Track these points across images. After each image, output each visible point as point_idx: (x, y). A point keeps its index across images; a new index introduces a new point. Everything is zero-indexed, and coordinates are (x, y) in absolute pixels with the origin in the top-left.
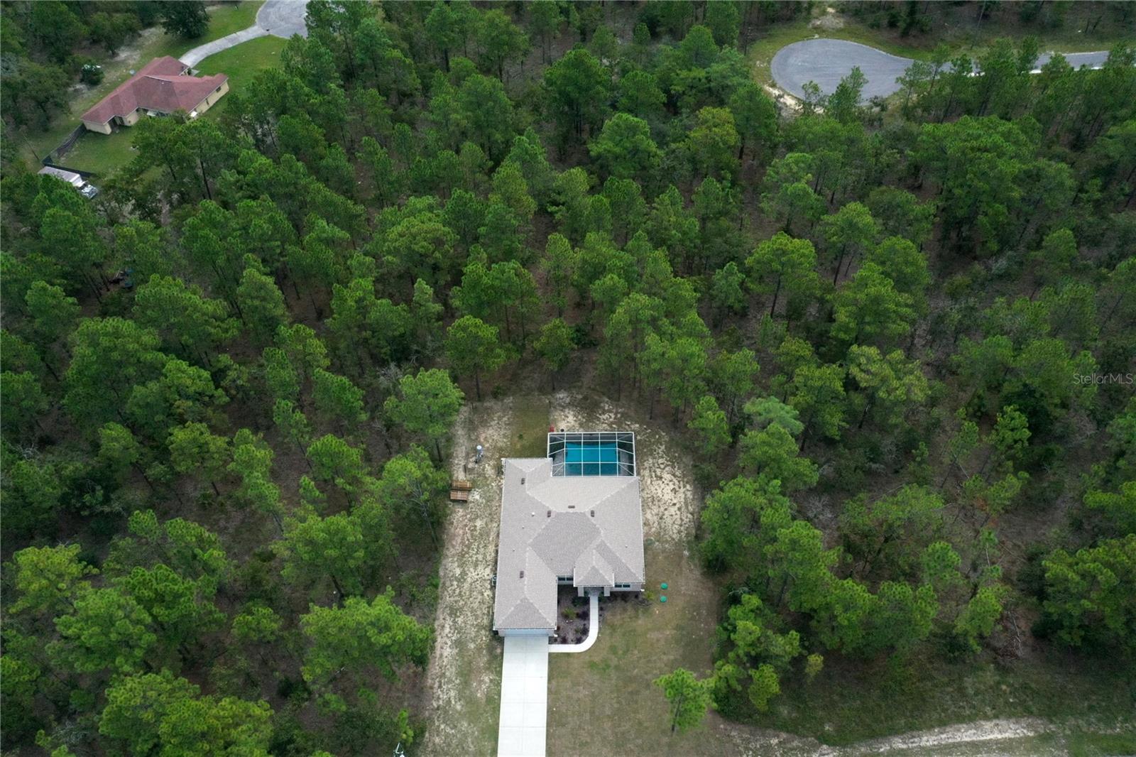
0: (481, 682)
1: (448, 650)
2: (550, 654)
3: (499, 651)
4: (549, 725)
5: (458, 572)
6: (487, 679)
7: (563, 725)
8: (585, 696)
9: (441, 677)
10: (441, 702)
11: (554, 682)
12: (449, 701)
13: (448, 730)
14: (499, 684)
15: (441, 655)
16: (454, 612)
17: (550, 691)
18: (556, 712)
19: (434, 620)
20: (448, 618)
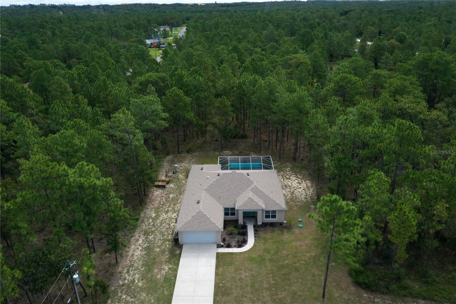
0: (161, 270)
1: (139, 252)
2: (217, 254)
3: (178, 252)
4: (216, 295)
5: (154, 215)
6: (166, 268)
7: (228, 295)
8: (246, 276)
9: (130, 266)
10: (126, 281)
11: (221, 269)
12: (133, 281)
13: (129, 298)
14: (176, 270)
15: (133, 255)
16: (146, 233)
17: (217, 274)
18: (222, 287)
19: (132, 237)
20: (142, 236)
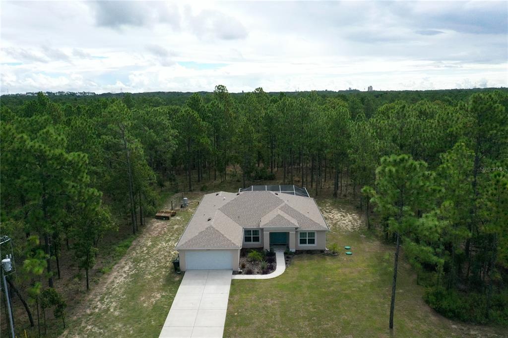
0: (150, 297)
1: (122, 279)
2: (233, 280)
3: (177, 279)
4: (228, 325)
5: (149, 244)
6: (159, 296)
7: (246, 325)
8: (274, 304)
9: (106, 294)
10: (97, 310)
11: (236, 297)
12: (108, 309)
13: (96, 329)
14: (172, 299)
15: (113, 282)
16: (136, 261)
17: (230, 302)
18: (237, 316)
19: (116, 264)
20: (130, 263)
